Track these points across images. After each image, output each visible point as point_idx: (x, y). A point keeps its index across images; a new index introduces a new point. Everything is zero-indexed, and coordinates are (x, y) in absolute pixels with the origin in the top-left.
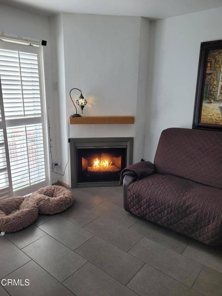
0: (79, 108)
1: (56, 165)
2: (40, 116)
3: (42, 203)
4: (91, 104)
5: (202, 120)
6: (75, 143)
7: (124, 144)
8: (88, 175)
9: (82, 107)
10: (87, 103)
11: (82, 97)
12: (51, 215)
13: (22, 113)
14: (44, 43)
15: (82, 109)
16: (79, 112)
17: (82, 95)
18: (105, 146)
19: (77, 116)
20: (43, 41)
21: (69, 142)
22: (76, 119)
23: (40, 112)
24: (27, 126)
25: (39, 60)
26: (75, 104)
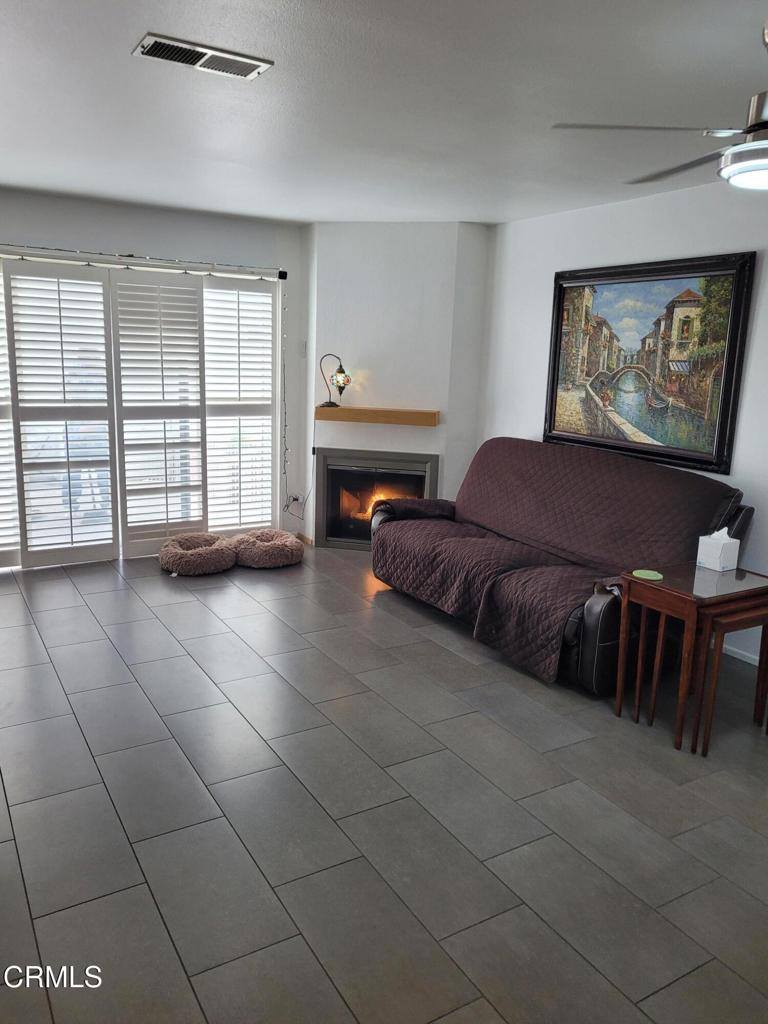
0: (335, 391)
1: (296, 499)
2: (269, 402)
3: (242, 546)
4: (361, 384)
5: (557, 424)
6: (325, 458)
7: (420, 467)
8: (352, 527)
9: (341, 389)
10: (348, 381)
11: (341, 371)
12: (254, 568)
13: (236, 395)
14: (283, 275)
15: (341, 393)
16: (335, 398)
17: (341, 366)
18: (383, 468)
19: (331, 404)
20: (280, 273)
21: (314, 453)
22: (328, 410)
23: (269, 395)
24: (242, 418)
25: (274, 305)
26: (329, 383)
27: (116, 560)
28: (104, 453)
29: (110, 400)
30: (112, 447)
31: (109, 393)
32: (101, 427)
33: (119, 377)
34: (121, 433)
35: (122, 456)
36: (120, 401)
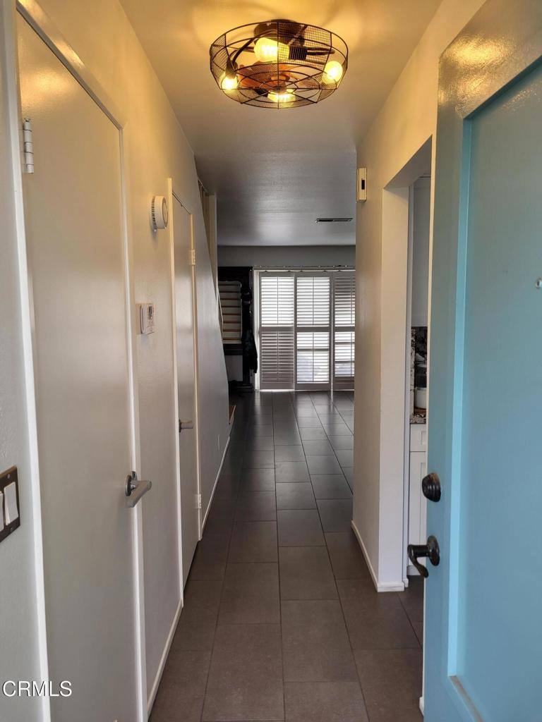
27: (330, 391)
28: (326, 345)
29: (330, 324)
30: (330, 343)
31: (330, 321)
32: (326, 335)
33: (334, 315)
34: (334, 337)
35: (334, 347)
36: (334, 324)
